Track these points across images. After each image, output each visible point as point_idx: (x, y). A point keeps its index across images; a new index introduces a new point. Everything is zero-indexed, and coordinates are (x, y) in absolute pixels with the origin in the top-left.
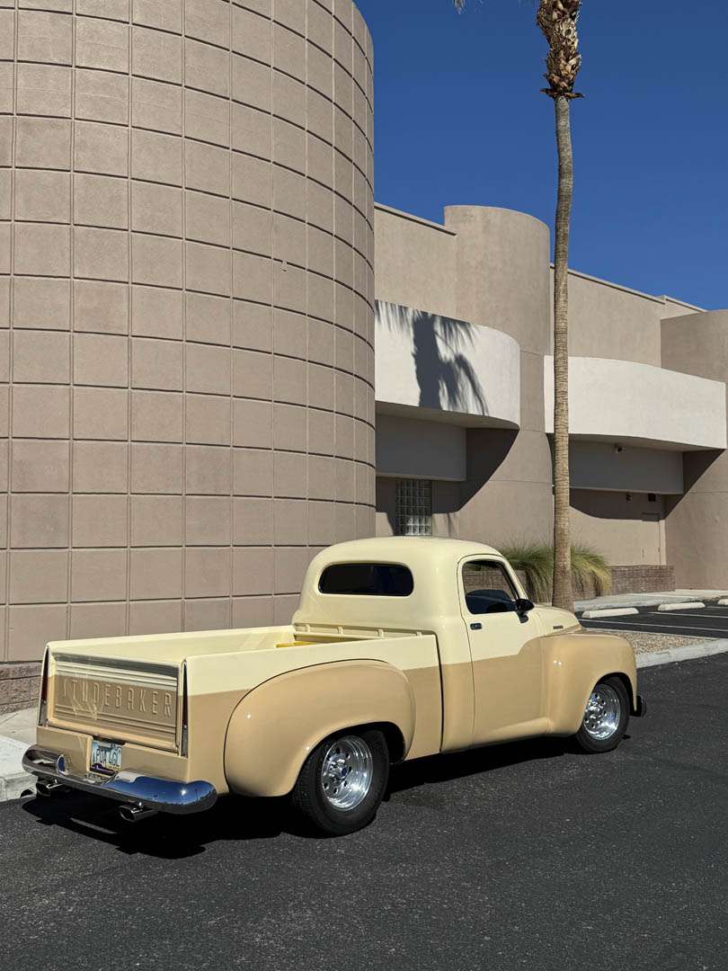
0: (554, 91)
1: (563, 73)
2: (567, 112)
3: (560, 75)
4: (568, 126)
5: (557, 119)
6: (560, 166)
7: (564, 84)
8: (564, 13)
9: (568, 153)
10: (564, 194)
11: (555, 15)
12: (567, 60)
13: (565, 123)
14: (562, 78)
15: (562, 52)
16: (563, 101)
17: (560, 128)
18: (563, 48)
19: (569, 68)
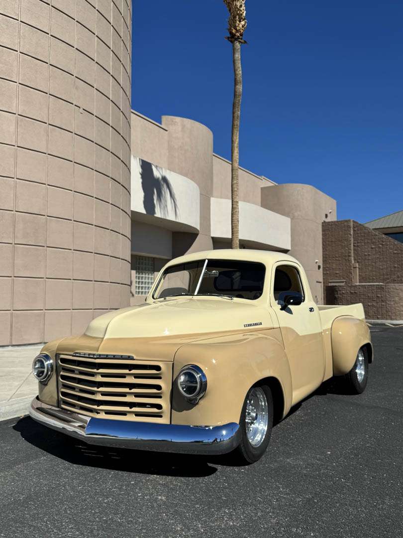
0: (232, 38)
1: (238, 28)
2: (239, 50)
3: (236, 29)
4: (240, 57)
5: (234, 53)
7: (238, 34)
9: (239, 72)
10: (237, 94)
12: (240, 21)
13: (238, 56)
14: (237, 31)
15: (237, 17)
17: (235, 58)
18: (238, 14)
19: (241, 26)
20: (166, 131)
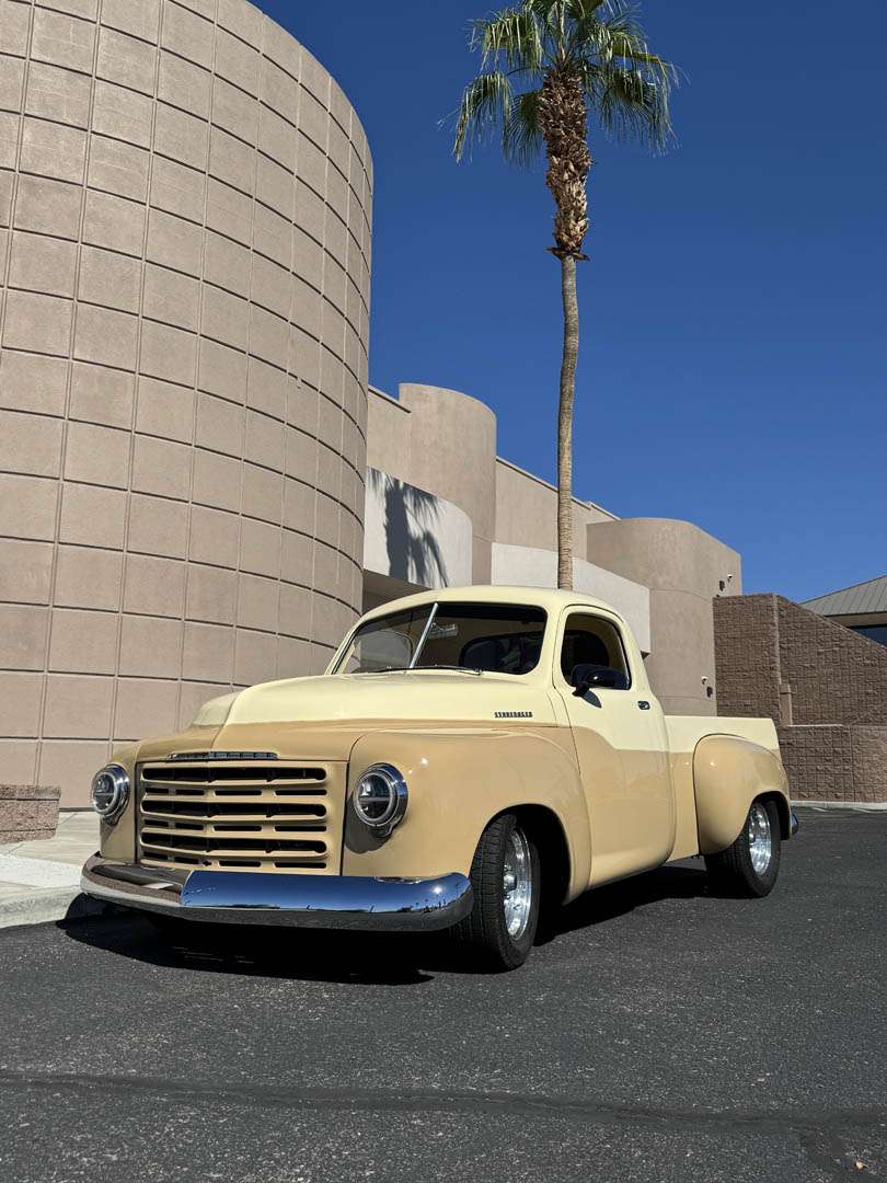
0: (562, 250)
1: (573, 233)
2: (575, 272)
3: (570, 235)
4: (575, 285)
5: (564, 278)
6: (566, 325)
7: (572, 244)
8: (575, 175)
9: (574, 312)
10: (570, 351)
11: (566, 176)
12: (577, 221)
13: (571, 282)
14: (571, 238)
15: (573, 212)
16: (571, 262)
17: (566, 287)
18: (573, 208)
19: (578, 228)
20: (409, 412)
